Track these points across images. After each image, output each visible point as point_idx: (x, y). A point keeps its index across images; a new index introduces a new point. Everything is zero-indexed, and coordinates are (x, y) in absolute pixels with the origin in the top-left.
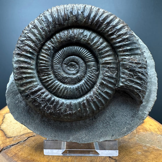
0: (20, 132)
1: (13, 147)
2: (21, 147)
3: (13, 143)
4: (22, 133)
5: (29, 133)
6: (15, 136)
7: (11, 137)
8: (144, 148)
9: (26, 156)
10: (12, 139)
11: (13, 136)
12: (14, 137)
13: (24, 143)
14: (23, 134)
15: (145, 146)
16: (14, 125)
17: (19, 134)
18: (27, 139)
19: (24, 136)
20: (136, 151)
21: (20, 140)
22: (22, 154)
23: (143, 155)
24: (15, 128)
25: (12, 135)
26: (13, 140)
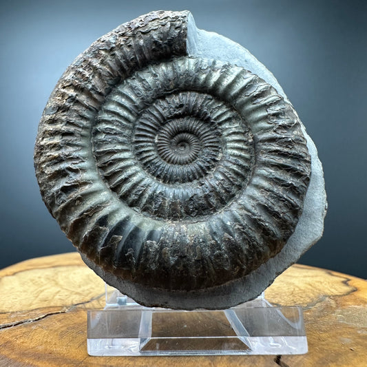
0: (30, 305)
1: (3, 330)
2: (24, 330)
3: (6, 322)
4: (34, 307)
5: (51, 307)
6: (15, 310)
7: (5, 313)
8: (359, 332)
9: (32, 345)
10: (5, 315)
11: (11, 311)
12: (13, 313)
13: (35, 324)
14: (36, 309)
15: (363, 328)
16: (18, 293)
17: (25, 309)
18: (43, 318)
19: (38, 312)
20: (339, 337)
21: (26, 318)
22: (23, 342)
23: (357, 344)
24: (19, 299)
25: (7, 310)
26: (8, 318)
